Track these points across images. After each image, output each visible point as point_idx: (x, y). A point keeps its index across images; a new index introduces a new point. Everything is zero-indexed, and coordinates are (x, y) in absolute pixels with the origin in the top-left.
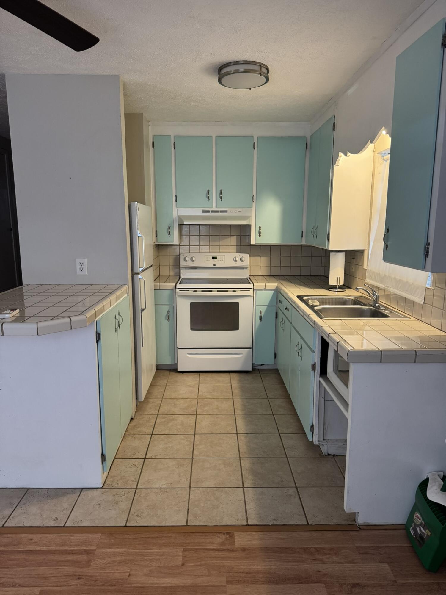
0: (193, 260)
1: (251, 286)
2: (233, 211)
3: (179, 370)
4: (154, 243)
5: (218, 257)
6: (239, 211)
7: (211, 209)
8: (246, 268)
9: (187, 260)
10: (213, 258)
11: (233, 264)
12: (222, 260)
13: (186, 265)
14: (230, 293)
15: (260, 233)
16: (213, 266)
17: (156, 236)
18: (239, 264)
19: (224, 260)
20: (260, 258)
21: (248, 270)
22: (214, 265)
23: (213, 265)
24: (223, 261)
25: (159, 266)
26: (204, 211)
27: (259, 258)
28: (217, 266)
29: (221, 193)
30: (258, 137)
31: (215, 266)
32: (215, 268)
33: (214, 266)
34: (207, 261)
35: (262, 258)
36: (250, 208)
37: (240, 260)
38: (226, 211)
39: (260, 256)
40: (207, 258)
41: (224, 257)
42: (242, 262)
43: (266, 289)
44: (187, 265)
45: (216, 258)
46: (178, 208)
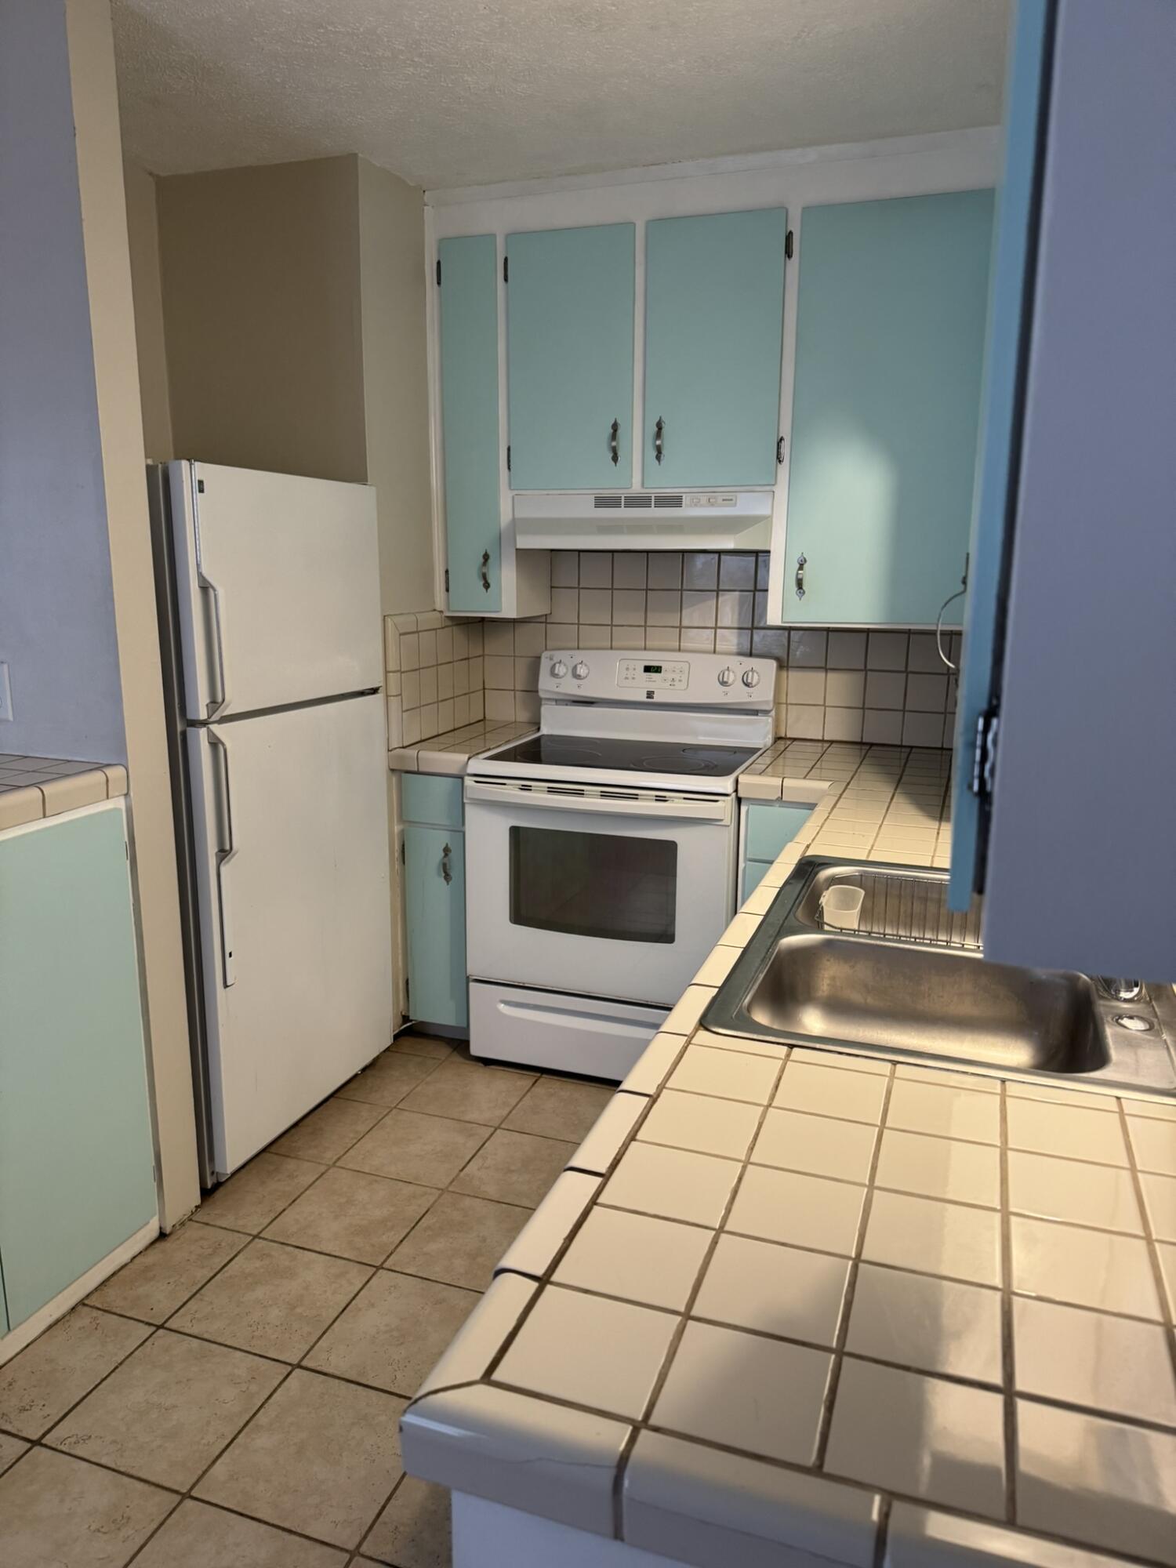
0: (580, 676)
1: (724, 784)
2: (704, 499)
3: (476, 1050)
4: (441, 612)
5: (664, 666)
6: (724, 500)
7: (623, 493)
8: (766, 712)
9: (561, 674)
10: (648, 669)
11: (717, 696)
12: (677, 677)
13: (557, 690)
14: (645, 806)
15: (800, 584)
16: (643, 698)
17: (447, 590)
18: (737, 694)
19: (684, 678)
20: (823, 675)
21: (770, 720)
22: (650, 695)
23: (646, 696)
24: (680, 681)
25: (484, 689)
26: (602, 502)
27: (821, 675)
28: (657, 699)
29: (659, 434)
30: (804, 209)
31: (653, 698)
32: (650, 703)
33: (648, 697)
34: (627, 678)
35: (831, 676)
36: (768, 488)
37: (743, 681)
38: (675, 501)
39: (826, 669)
40: (627, 669)
41: (685, 666)
42: (747, 688)
43: (785, 802)
44: (560, 690)
45: (657, 669)
46: (516, 492)
